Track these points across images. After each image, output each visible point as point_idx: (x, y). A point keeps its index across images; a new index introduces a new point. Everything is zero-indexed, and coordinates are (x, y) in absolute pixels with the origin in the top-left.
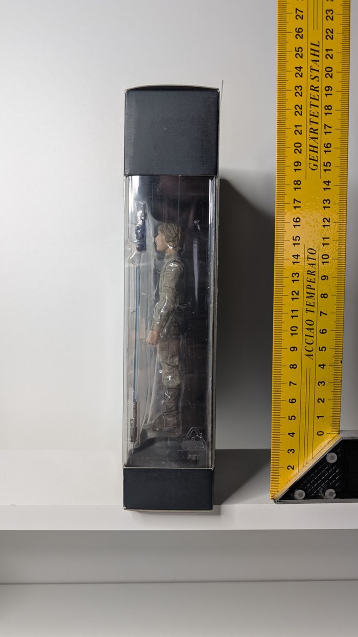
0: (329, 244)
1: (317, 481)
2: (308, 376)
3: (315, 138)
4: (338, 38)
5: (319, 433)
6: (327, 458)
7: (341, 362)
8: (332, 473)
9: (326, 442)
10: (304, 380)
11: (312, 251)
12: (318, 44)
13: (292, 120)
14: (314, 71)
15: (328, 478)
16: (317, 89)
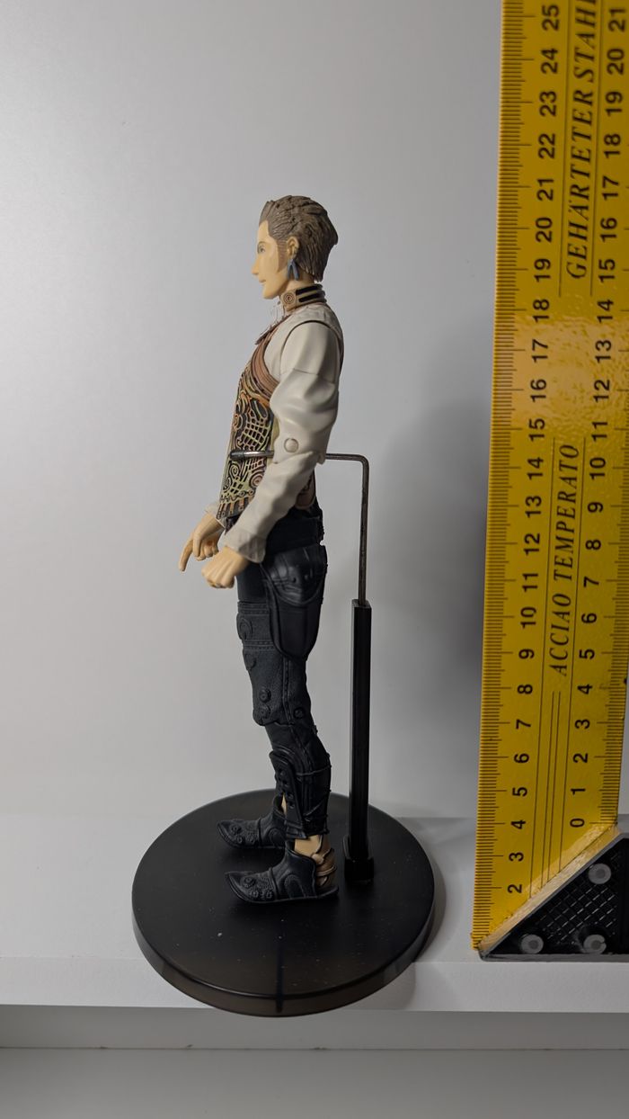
0: (606, 436)
1: (567, 917)
2: (556, 707)
3: (582, 208)
5: (574, 823)
6: (589, 874)
7: (625, 682)
9: (589, 840)
10: (546, 717)
13: (532, 167)
14: (583, 59)
15: (590, 910)
16: (588, 99)
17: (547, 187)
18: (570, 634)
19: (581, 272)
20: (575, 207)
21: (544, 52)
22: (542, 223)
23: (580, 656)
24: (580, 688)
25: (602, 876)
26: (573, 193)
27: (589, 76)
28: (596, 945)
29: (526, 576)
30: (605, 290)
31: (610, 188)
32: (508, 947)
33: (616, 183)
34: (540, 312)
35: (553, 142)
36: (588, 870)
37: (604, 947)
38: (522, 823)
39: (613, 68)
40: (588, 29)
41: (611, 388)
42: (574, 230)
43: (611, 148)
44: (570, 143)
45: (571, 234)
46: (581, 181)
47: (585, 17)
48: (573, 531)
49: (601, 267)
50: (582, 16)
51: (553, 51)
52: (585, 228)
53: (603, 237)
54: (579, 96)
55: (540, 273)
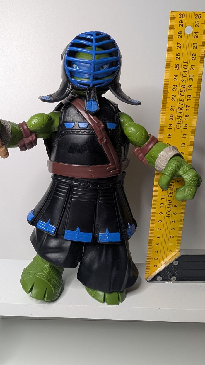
1: (167, 272)
2: (167, 226)
4: (198, 58)
5: (170, 251)
7: (183, 220)
8: (175, 269)
10: (165, 228)
12: (187, 62)
13: (170, 103)
14: (184, 77)
15: (172, 271)
16: (184, 87)
17: (173, 107)
18: (171, 209)
19: (179, 127)
20: (179, 112)
21: (175, 75)
22: (171, 116)
23: (173, 214)
24: (173, 221)
25: (176, 263)
26: (179, 109)
27: (185, 81)
28: (174, 279)
29: (162, 196)
30: (184, 132)
31: (188, 108)
32: (154, 279)
33: (189, 107)
34: (169, 137)
35: (175, 97)
36: (173, 262)
37: (176, 279)
38: (158, 251)
39: (190, 79)
40: (185, 70)
41: (184, 154)
42: (178, 117)
43: (189, 98)
44: (180, 97)
45: (178, 119)
46: (181, 106)
47: (185, 67)
48: (173, 186)
49: (184, 126)
50: (184, 67)
51: (177, 75)
52: (181, 117)
53: (185, 119)
54: (182, 86)
55: (170, 127)
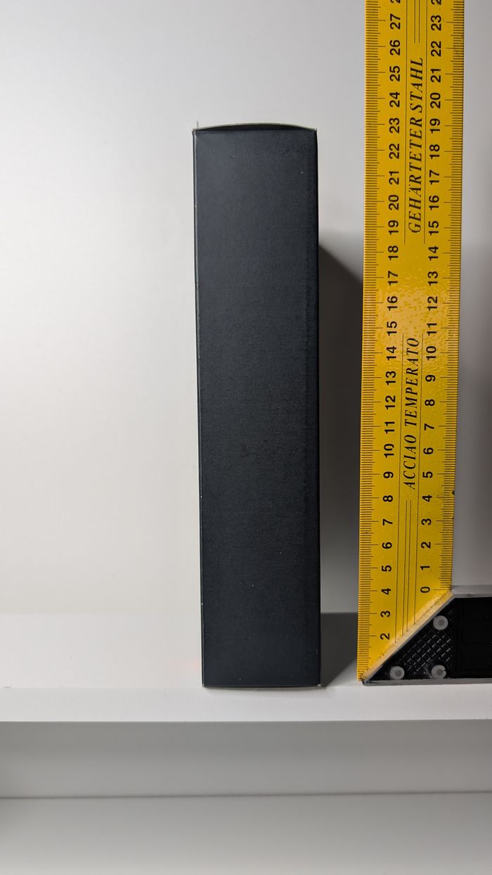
0: (436, 332)
1: (420, 655)
2: (408, 513)
3: (417, 189)
4: (448, 54)
5: (423, 590)
6: (434, 623)
7: (453, 493)
8: (441, 643)
9: (433, 601)
10: (402, 517)
11: (413, 342)
12: (421, 62)
13: (386, 164)
14: (415, 99)
15: (434, 649)
16: (419, 123)
17: (394, 176)
18: (416, 461)
19: (417, 229)
20: (413, 189)
21: (391, 94)
22: (392, 198)
23: (424, 476)
24: (424, 497)
25: (442, 624)
26: (410, 180)
27: (419, 109)
28: (440, 672)
29: (387, 423)
30: (433, 241)
31: (434, 177)
32: (382, 676)
33: (438, 175)
34: (393, 254)
35: (398, 149)
36: (433, 620)
37: (445, 673)
38: (388, 590)
39: (433, 105)
40: (418, 81)
41: (438, 302)
42: (412, 203)
43: (434, 153)
45: (410, 205)
46: (416, 173)
48: (416, 394)
49: (430, 226)
50: (414, 73)
52: (419, 202)
53: (431, 207)
54: (413, 121)
55: (392, 229)
